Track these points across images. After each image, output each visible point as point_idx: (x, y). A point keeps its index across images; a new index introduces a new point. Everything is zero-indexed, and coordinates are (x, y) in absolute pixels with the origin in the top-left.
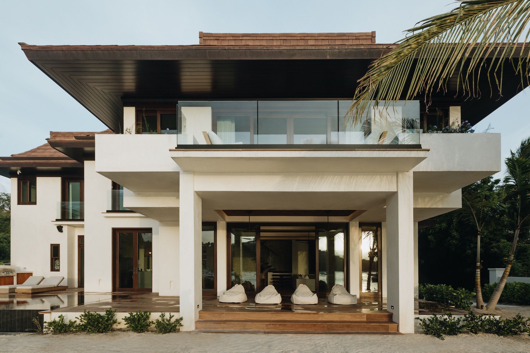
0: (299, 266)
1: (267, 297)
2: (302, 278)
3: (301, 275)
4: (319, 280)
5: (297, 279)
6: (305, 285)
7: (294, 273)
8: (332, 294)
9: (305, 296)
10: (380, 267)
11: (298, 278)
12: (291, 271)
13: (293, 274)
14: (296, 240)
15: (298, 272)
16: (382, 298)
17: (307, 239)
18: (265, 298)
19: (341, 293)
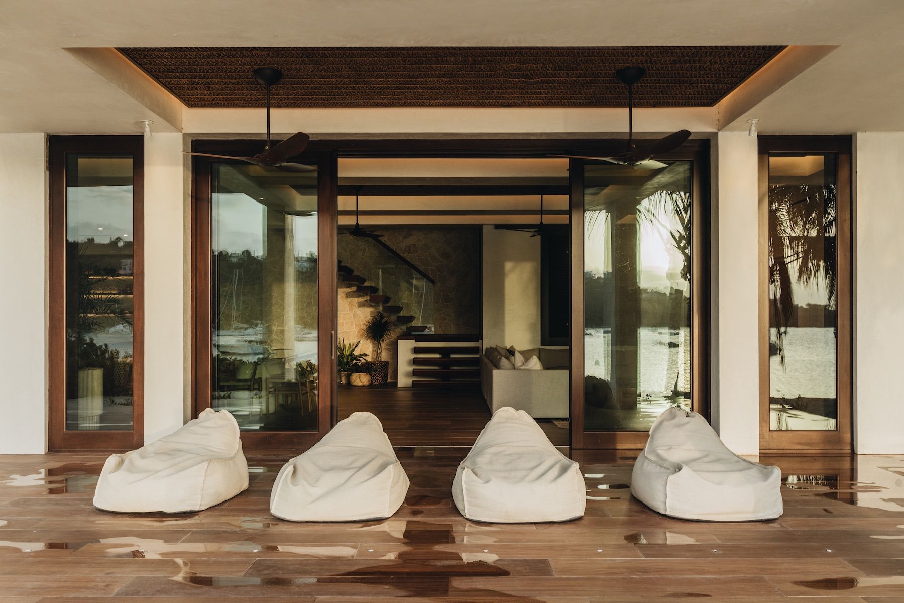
0: (508, 317)
1: (330, 480)
2: (514, 367)
3: (511, 352)
4: (585, 375)
5: (495, 372)
6: (522, 412)
7: (487, 342)
8: (653, 458)
9: (522, 479)
10: (847, 323)
11: (498, 367)
12: (479, 337)
13: (484, 348)
14: (498, 227)
15: (502, 337)
16: (853, 455)
17: (534, 219)
18: (317, 491)
19: (697, 455)
